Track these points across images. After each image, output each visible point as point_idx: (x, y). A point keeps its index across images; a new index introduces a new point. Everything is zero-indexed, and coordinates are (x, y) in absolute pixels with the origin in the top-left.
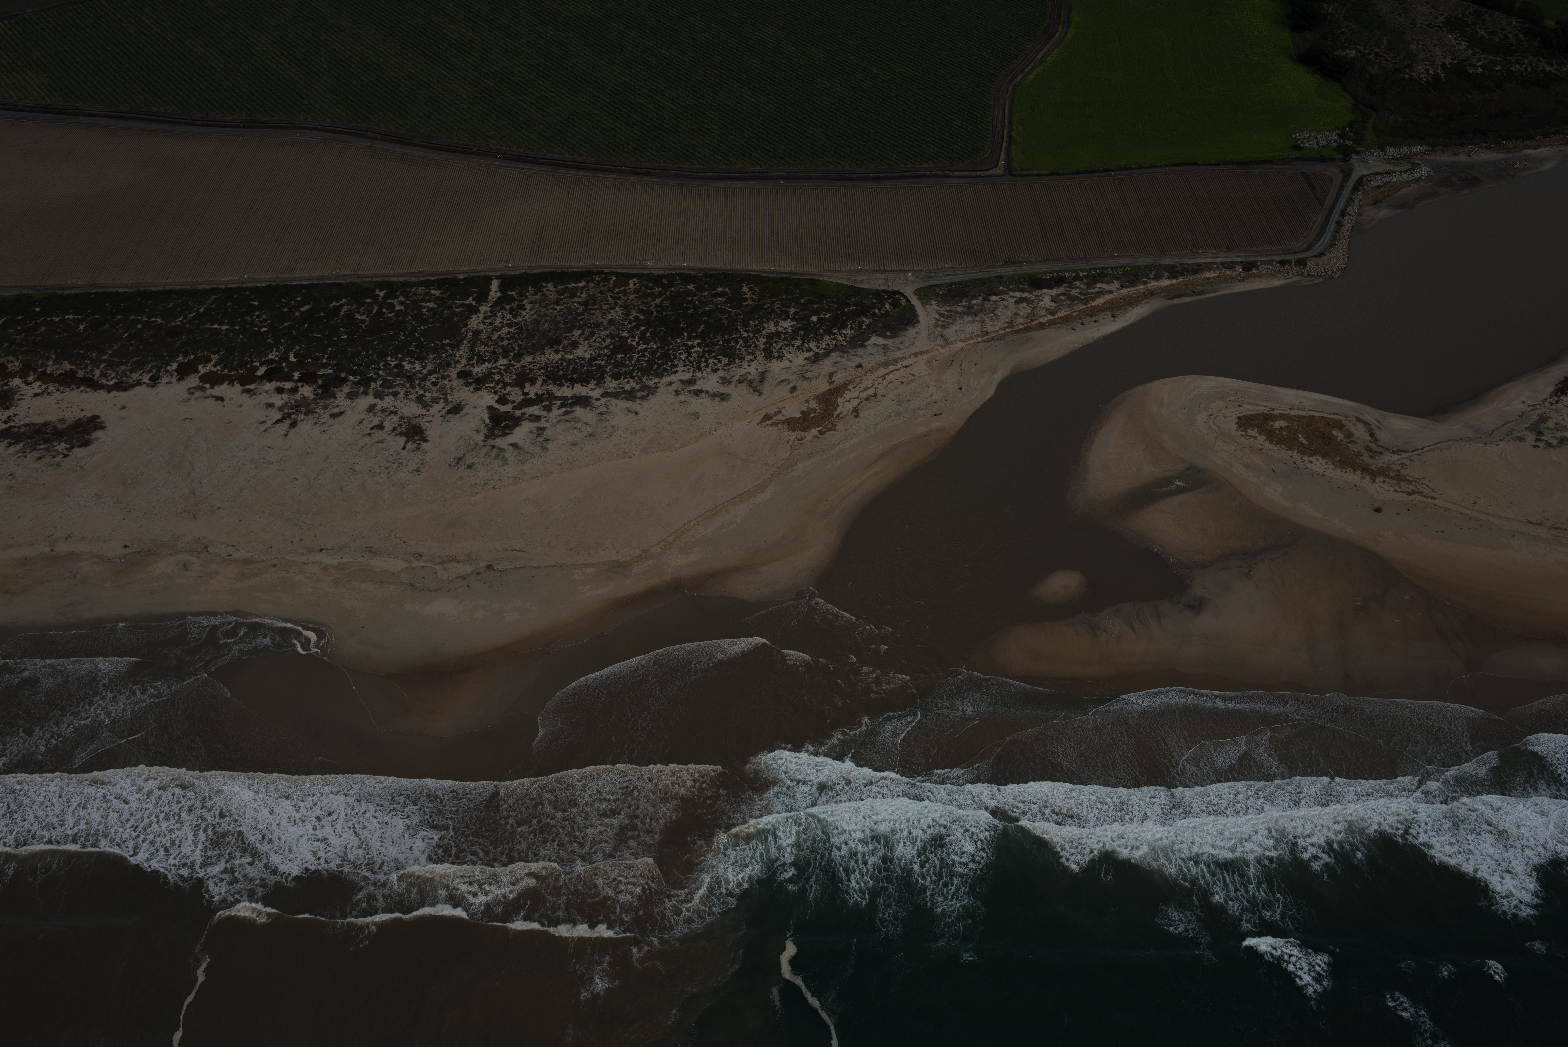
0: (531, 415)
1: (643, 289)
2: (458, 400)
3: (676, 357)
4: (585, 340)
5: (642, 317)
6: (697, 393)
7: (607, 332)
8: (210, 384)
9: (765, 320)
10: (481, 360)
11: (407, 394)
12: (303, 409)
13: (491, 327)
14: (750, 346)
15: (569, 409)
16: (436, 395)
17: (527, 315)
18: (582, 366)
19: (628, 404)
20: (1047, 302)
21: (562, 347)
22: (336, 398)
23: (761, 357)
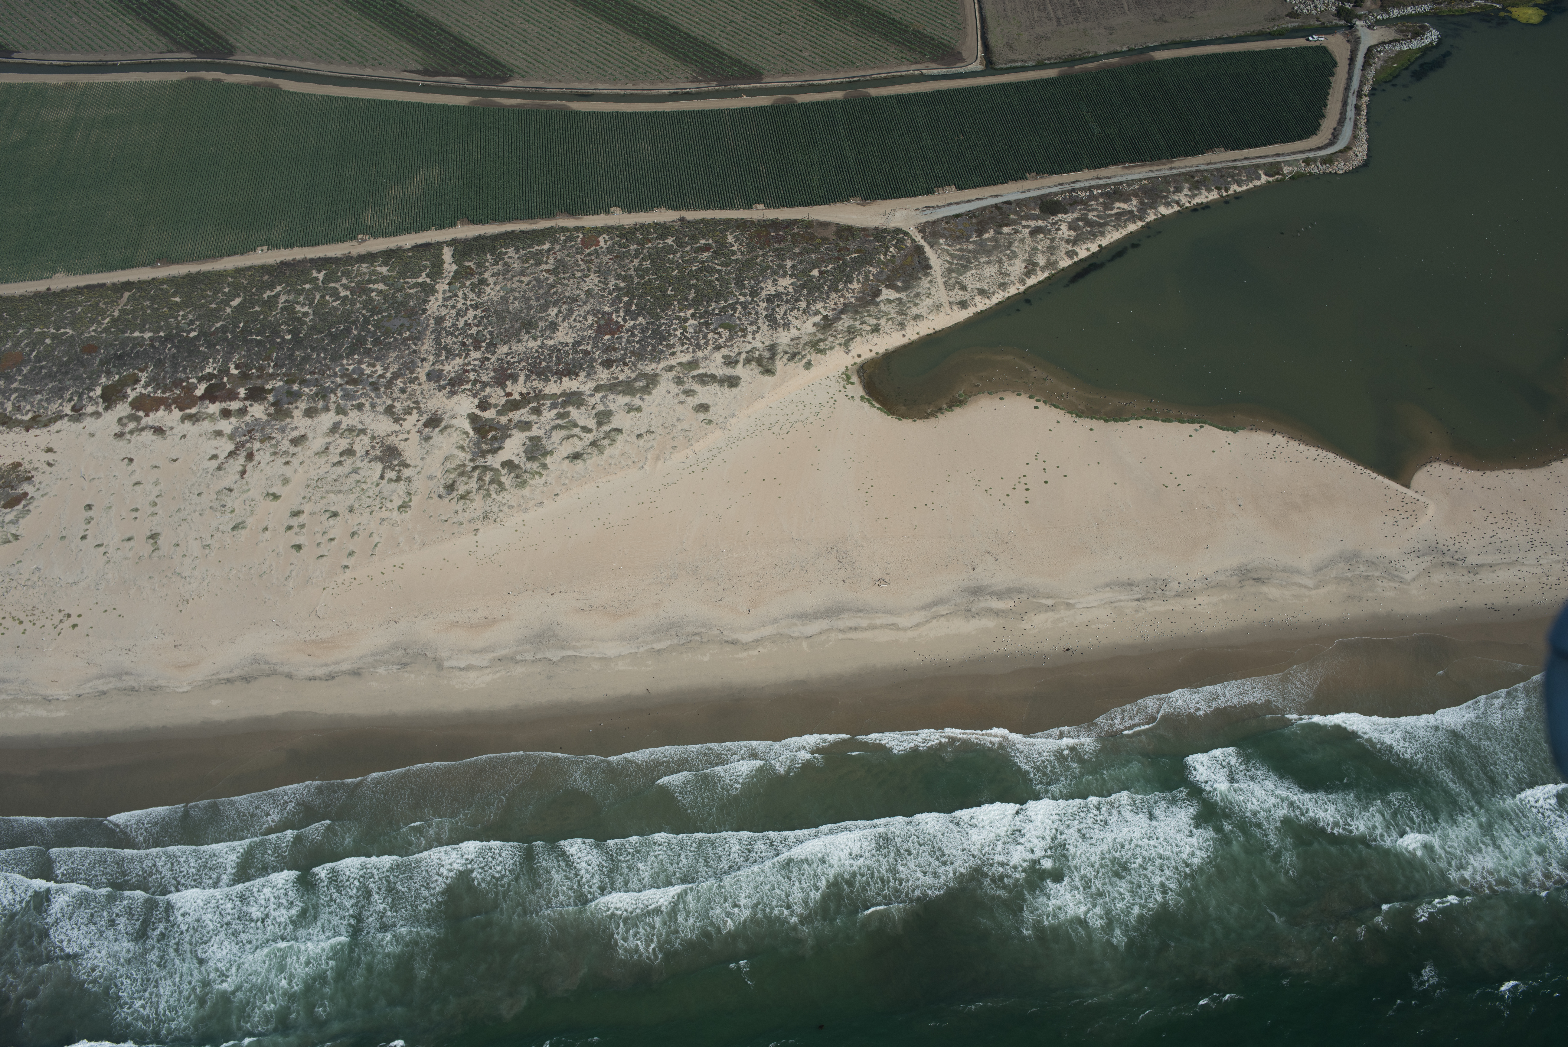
0: (520, 422)
1: (617, 247)
2: (434, 409)
3: (670, 335)
4: (563, 321)
5: (622, 285)
6: (703, 379)
7: (586, 308)
8: (144, 411)
9: (761, 278)
10: (451, 355)
11: (373, 406)
12: (258, 435)
13: (454, 312)
14: (750, 313)
15: (562, 411)
16: (406, 404)
17: (492, 292)
18: (566, 353)
19: (627, 399)
20: (1065, 231)
21: (540, 332)
22: (292, 417)
23: (764, 327)
